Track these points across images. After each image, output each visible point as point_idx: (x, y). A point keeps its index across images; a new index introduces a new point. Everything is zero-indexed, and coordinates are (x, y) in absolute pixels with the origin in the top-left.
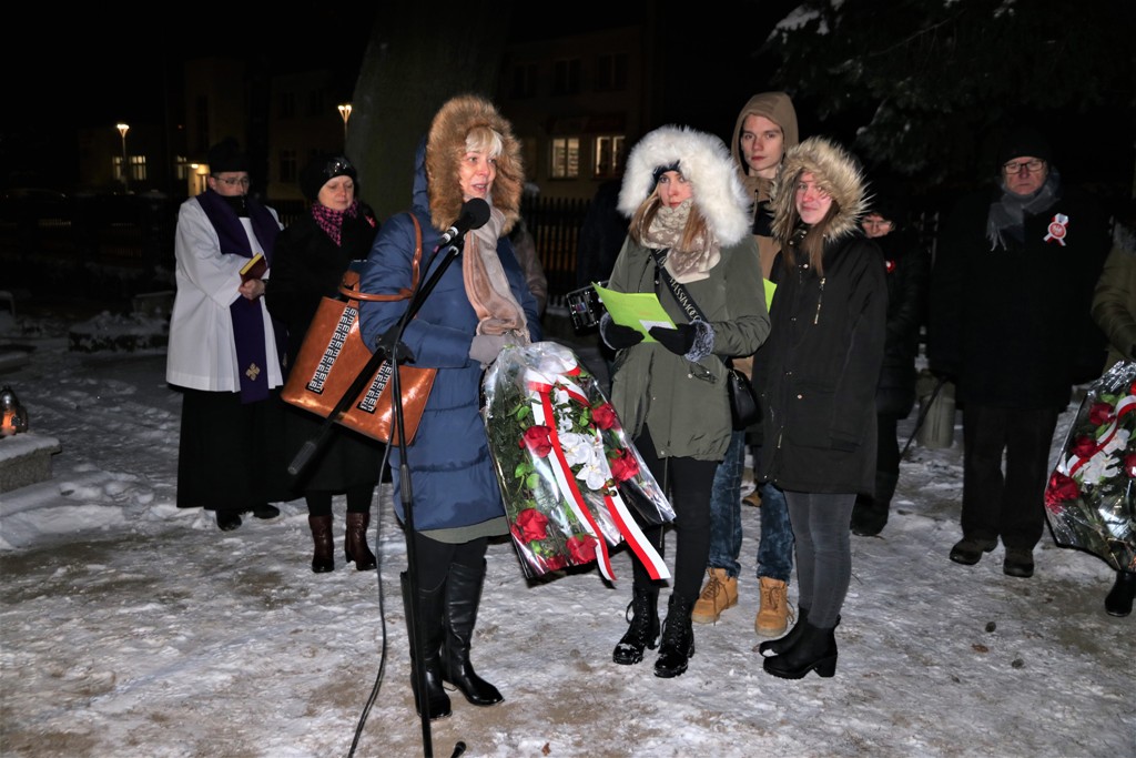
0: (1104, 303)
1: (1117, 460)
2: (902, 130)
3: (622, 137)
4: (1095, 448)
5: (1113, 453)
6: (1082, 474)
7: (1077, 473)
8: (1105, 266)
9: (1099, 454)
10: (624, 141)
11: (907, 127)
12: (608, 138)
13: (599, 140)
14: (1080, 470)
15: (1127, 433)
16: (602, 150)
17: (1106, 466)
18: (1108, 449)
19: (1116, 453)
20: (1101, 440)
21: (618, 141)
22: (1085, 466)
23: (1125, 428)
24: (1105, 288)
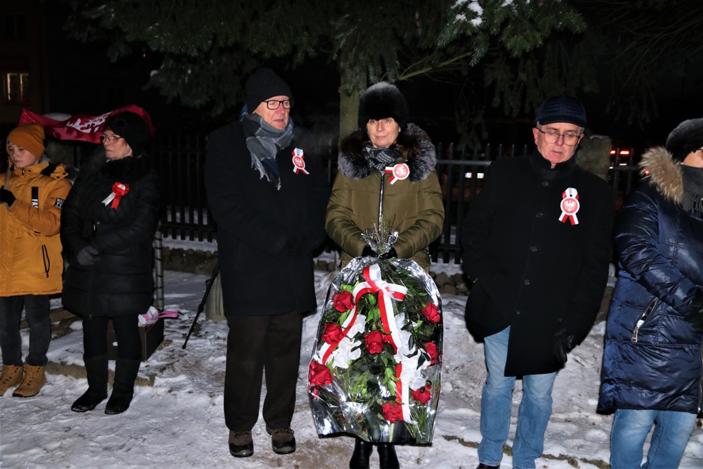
0: (334, 219)
1: (359, 343)
2: (186, 73)
3: (27, 75)
4: (341, 334)
5: (355, 337)
6: (333, 360)
7: (329, 360)
8: (333, 189)
9: (345, 339)
10: (28, 77)
11: (189, 72)
12: (16, 74)
13: (8, 76)
14: (331, 357)
15: (364, 317)
16: (11, 83)
17: (351, 348)
18: (351, 334)
19: (358, 337)
20: (345, 325)
21: (23, 77)
22: (335, 353)
23: (362, 313)
24: (334, 207)
